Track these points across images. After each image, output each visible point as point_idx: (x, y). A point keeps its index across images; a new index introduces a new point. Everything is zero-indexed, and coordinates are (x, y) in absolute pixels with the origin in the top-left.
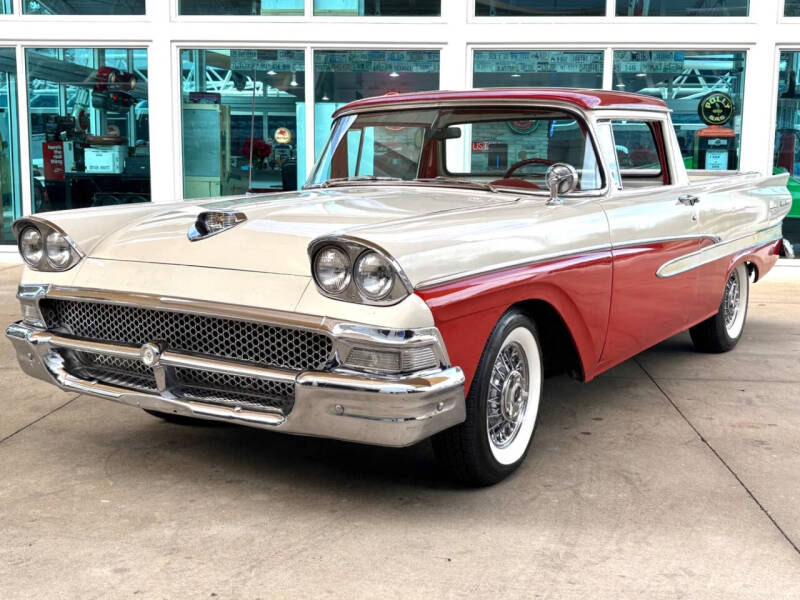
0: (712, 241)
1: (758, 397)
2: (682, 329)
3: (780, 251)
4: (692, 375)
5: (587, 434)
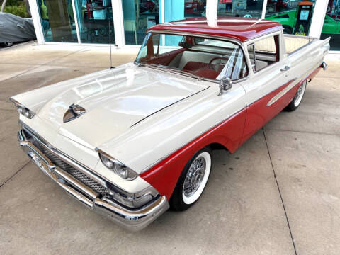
1: (301, 144)
5: (231, 169)
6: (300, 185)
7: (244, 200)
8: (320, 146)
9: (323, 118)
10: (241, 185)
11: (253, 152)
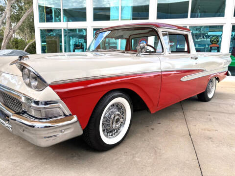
0: (203, 71)
1: (214, 118)
2: (195, 95)
3: (227, 74)
4: (195, 109)
5: (153, 129)
6: (212, 141)
7: (159, 148)
8: (229, 120)
9: (232, 106)
10: (159, 138)
11: (173, 121)
